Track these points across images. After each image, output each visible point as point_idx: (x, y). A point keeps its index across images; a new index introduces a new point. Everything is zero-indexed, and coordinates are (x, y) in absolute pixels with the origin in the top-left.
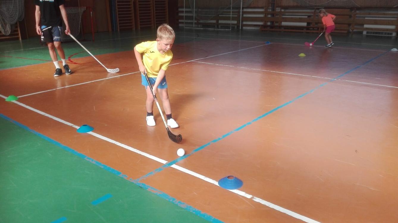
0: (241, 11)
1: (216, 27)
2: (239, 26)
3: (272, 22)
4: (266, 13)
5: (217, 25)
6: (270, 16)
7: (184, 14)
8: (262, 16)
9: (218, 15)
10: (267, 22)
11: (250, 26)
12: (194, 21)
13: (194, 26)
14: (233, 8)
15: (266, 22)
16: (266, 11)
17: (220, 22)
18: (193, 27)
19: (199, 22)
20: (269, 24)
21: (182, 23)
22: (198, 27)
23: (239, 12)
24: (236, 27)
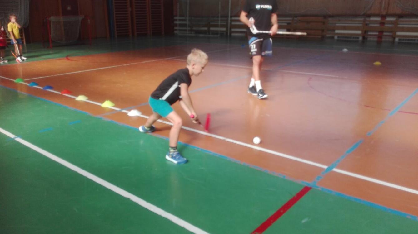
0: (229, 19)
2: (228, 33)
5: (208, 32)
9: (209, 23)
11: (237, 33)
12: (188, 28)
13: (187, 33)
14: (222, 17)
17: (212, 29)
19: (192, 29)
22: (191, 34)
24: (225, 33)
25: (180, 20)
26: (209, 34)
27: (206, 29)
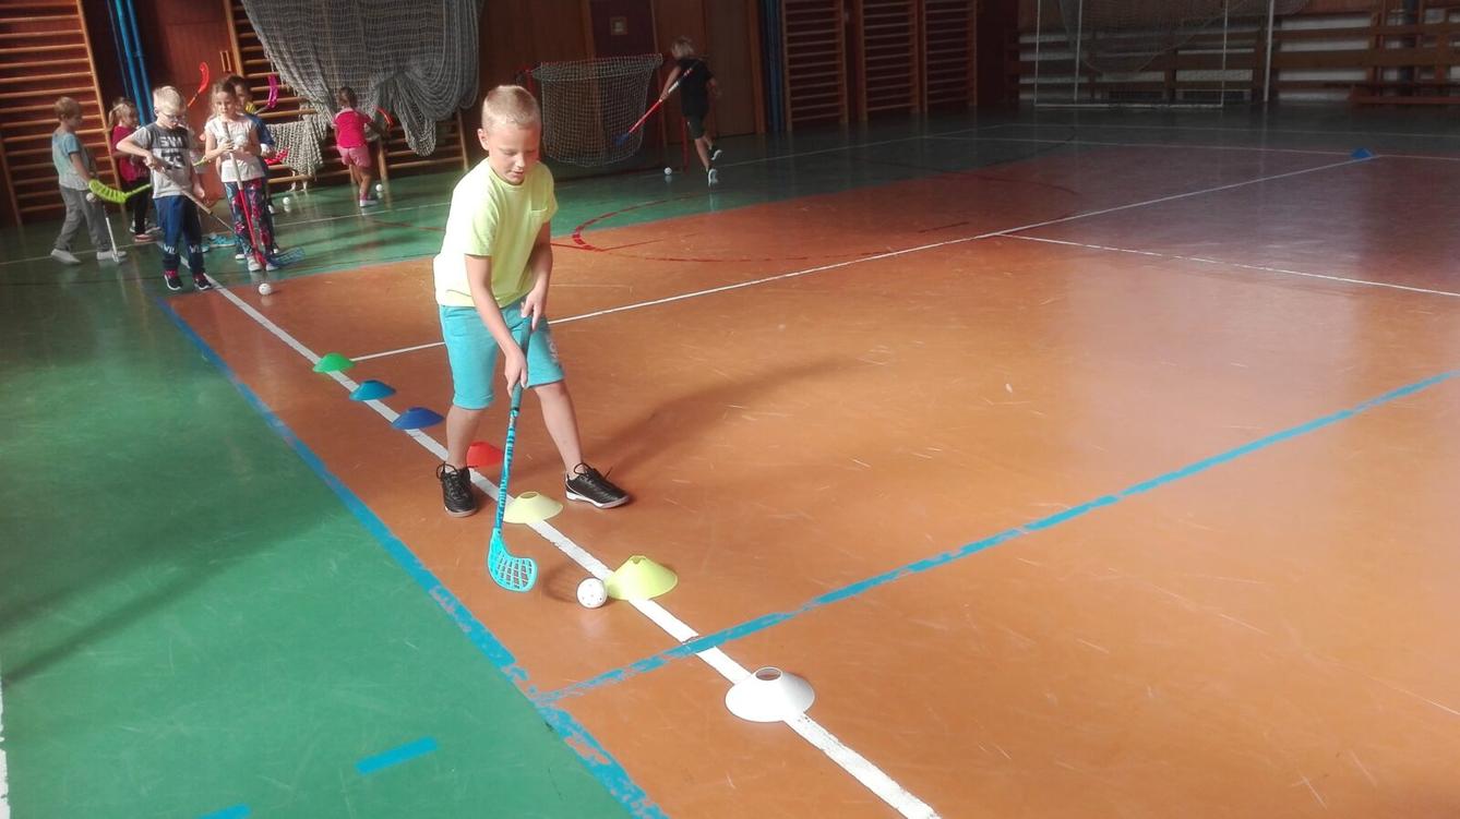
0: (1270, 29)
1: (1165, 96)
2: (1262, 92)
3: (1408, 70)
4: (1378, 35)
5: (1171, 90)
6: (1396, 45)
7: (1036, 57)
8: (1361, 45)
9: (1176, 51)
10: (1385, 68)
11: (1306, 88)
12: (1078, 80)
13: (1075, 98)
14: (1232, 22)
15: (1380, 70)
16: (1379, 22)
17: (1182, 76)
18: (1073, 103)
19: (1098, 80)
20: (1392, 76)
21: (1030, 87)
22: (1093, 101)
23: (1261, 36)
24: (1247, 91)
25: (1045, 47)
26: (1173, 100)
27: (1159, 76)
